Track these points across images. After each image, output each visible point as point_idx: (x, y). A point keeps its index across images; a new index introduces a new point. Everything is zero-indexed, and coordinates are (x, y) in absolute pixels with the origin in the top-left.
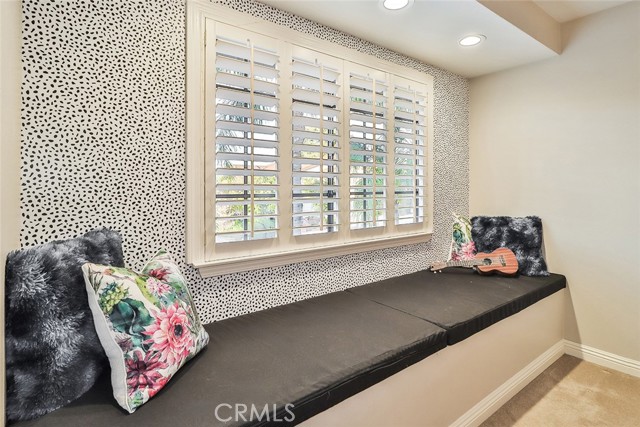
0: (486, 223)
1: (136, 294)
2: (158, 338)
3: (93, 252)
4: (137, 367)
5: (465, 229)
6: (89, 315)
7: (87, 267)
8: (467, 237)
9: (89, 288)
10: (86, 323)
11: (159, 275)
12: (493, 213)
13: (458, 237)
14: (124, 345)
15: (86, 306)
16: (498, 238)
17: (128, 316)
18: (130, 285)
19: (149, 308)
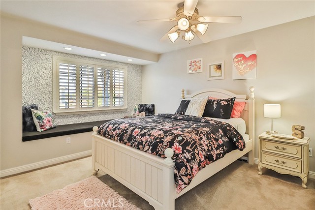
0: (141, 106)
1: (41, 114)
2: (45, 122)
3: (33, 108)
4: (41, 126)
5: (137, 107)
6: (32, 118)
7: (32, 110)
8: (137, 110)
9: (33, 113)
10: (32, 119)
11: (46, 113)
12: (143, 103)
13: (135, 110)
14: (39, 122)
15: (32, 116)
16: (143, 109)
17: (39, 118)
18: (40, 113)
19: (43, 117)
